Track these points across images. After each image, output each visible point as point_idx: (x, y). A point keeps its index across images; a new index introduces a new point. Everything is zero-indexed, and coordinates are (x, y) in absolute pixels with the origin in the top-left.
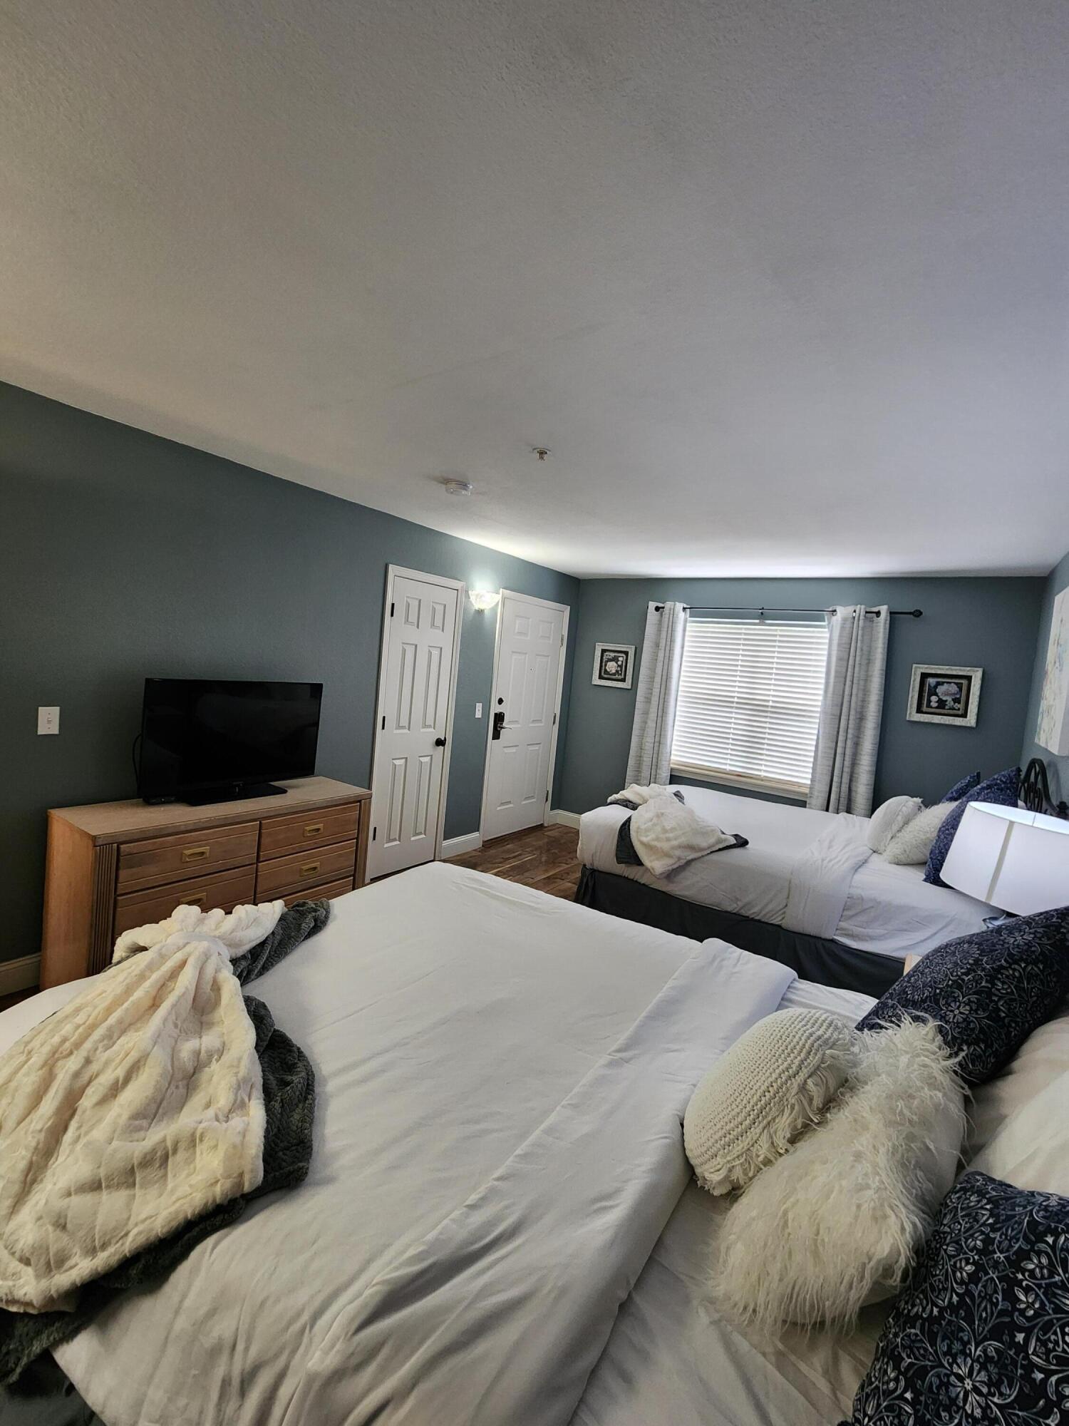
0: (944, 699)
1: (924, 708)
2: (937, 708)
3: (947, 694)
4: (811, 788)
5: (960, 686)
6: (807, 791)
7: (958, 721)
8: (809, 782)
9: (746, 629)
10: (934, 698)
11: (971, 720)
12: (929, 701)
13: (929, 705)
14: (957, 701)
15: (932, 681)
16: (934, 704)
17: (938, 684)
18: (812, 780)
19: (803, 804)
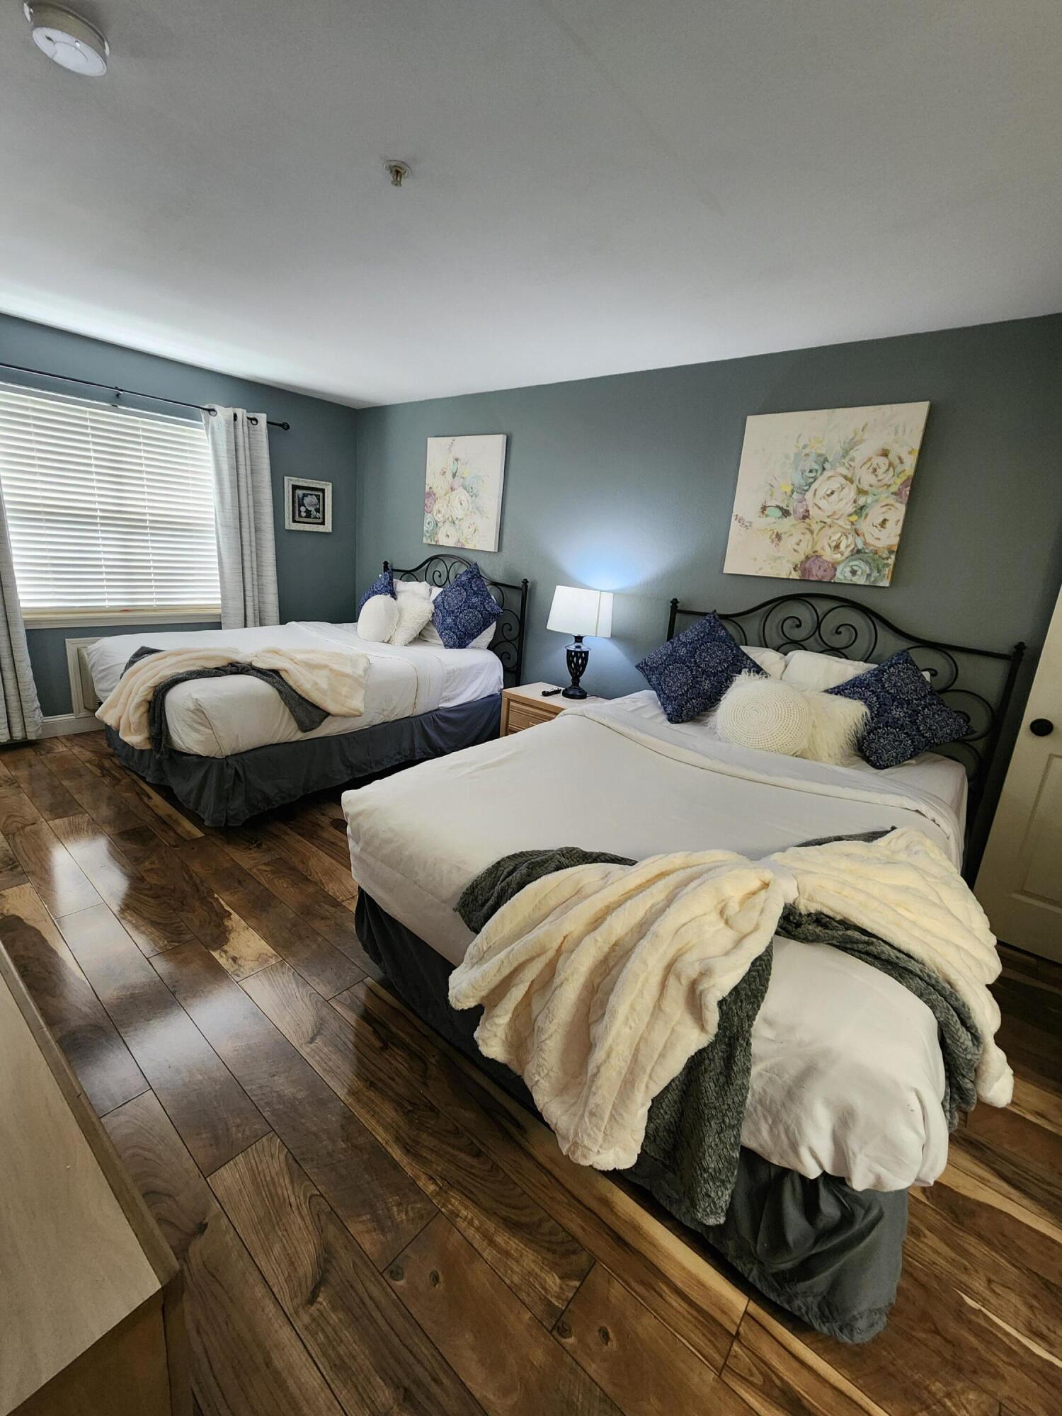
0: (309, 509)
1: (297, 518)
2: (305, 517)
3: (311, 505)
4: (224, 606)
5: (317, 496)
6: (219, 611)
7: (320, 528)
8: (219, 602)
9: (91, 413)
10: (303, 509)
11: (328, 527)
12: (300, 512)
13: (300, 516)
14: (317, 510)
15: (300, 493)
16: (303, 514)
17: (305, 495)
18: (223, 599)
19: (217, 626)
